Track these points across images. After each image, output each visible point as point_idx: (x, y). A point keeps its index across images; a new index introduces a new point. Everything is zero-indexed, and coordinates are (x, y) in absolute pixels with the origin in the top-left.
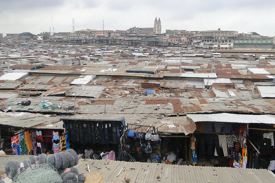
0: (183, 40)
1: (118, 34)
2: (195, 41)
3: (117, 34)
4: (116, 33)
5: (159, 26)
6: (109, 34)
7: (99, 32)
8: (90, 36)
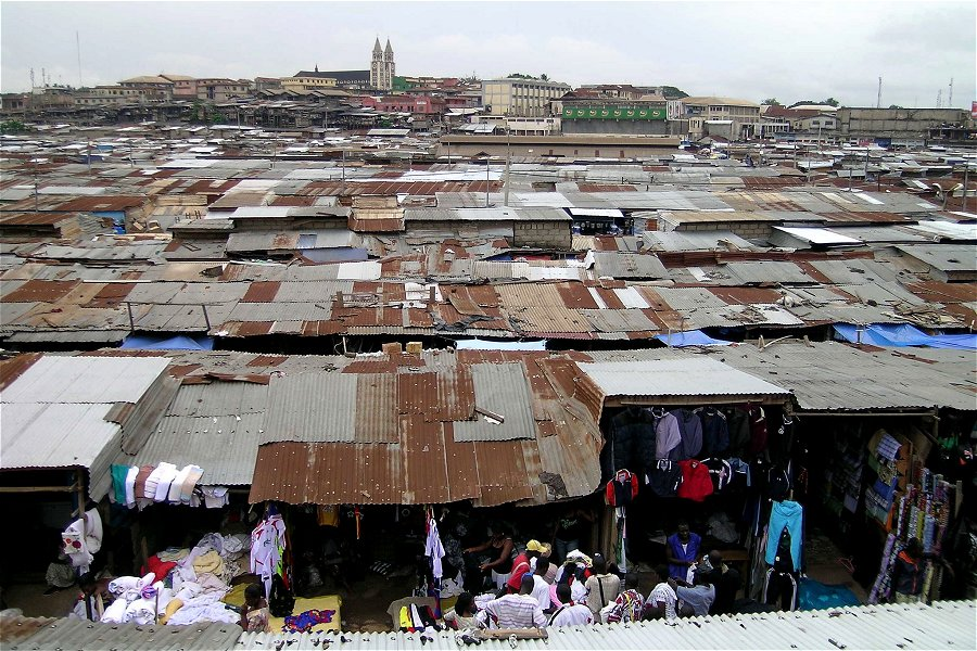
0: (421, 108)
1: (239, 89)
2: (457, 112)
3: (235, 89)
4: (231, 88)
5: (387, 64)
6: (211, 88)
7: (184, 84)
8: (149, 97)
